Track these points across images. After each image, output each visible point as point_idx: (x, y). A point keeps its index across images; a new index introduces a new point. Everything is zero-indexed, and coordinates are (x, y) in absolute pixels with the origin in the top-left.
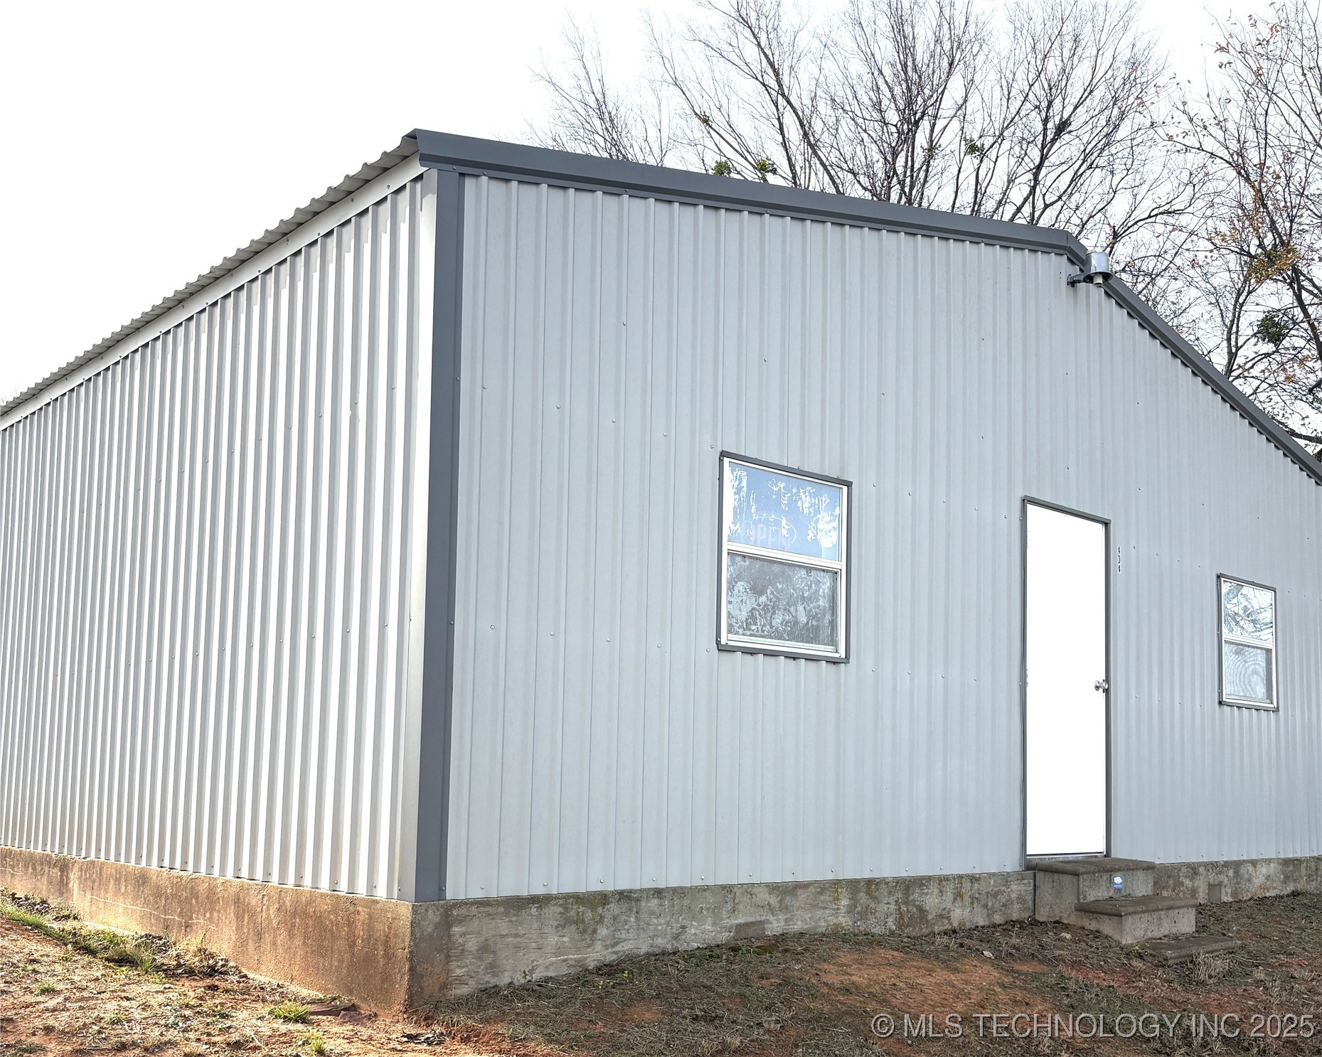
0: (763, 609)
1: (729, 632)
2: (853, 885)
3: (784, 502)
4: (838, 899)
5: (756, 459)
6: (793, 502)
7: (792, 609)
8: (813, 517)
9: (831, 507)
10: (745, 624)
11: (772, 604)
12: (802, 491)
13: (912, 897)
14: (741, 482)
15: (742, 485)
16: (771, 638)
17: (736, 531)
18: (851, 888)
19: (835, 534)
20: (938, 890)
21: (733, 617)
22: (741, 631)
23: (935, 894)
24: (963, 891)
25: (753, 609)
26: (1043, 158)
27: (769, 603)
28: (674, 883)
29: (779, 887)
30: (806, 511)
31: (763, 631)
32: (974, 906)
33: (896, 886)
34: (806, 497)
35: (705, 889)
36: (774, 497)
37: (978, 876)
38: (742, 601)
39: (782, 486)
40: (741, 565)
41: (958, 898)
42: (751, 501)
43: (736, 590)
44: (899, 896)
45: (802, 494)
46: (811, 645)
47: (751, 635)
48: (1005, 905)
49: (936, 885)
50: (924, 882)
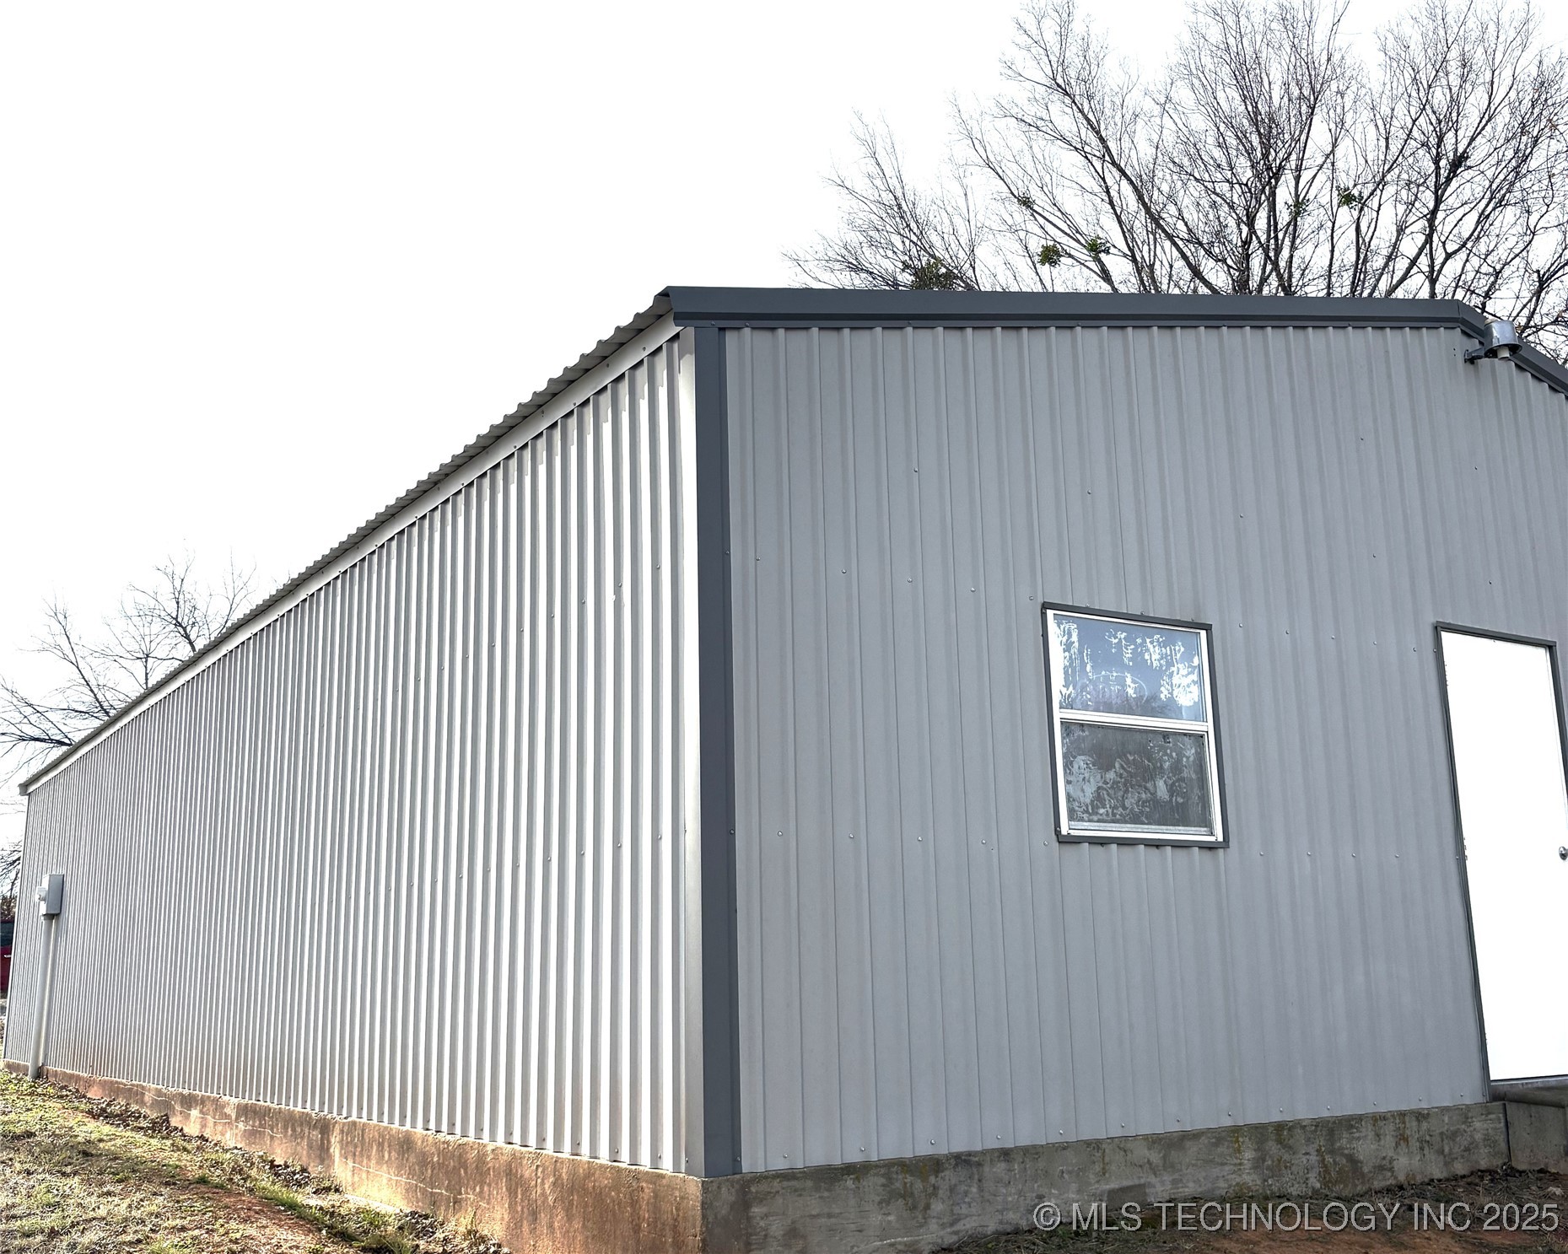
0: (1112, 787)
1: (1071, 818)
2: (1259, 1132)
3: (1127, 655)
4: (1239, 1151)
5: (1087, 608)
6: (1138, 656)
7: (1149, 785)
8: (1166, 670)
9: (1187, 657)
10: (1090, 808)
11: (1123, 780)
12: (1148, 640)
13: (1338, 1144)
14: (1070, 635)
15: (1072, 640)
16: (1126, 822)
17: (1069, 696)
18: (1257, 1137)
19: (1195, 689)
20: (1373, 1133)
21: (1074, 800)
22: (1085, 816)
23: (1370, 1137)
24: (1408, 1132)
25: (1099, 788)
26: (1438, 201)
27: (1119, 779)
28: (1024, 1140)
29: (1160, 1140)
30: (1155, 664)
31: (1114, 815)
32: (1425, 1152)
33: (1315, 1131)
34: (1154, 647)
35: (1064, 1147)
36: (1113, 651)
37: (1426, 1112)
38: (1084, 779)
39: (1123, 636)
40: (1079, 736)
41: (1402, 1142)
42: (1085, 658)
43: (1076, 766)
44: (1321, 1144)
45: (1148, 644)
46: (1177, 828)
47: (1099, 821)
48: (1467, 1149)
49: (1370, 1127)
50: (1353, 1123)
